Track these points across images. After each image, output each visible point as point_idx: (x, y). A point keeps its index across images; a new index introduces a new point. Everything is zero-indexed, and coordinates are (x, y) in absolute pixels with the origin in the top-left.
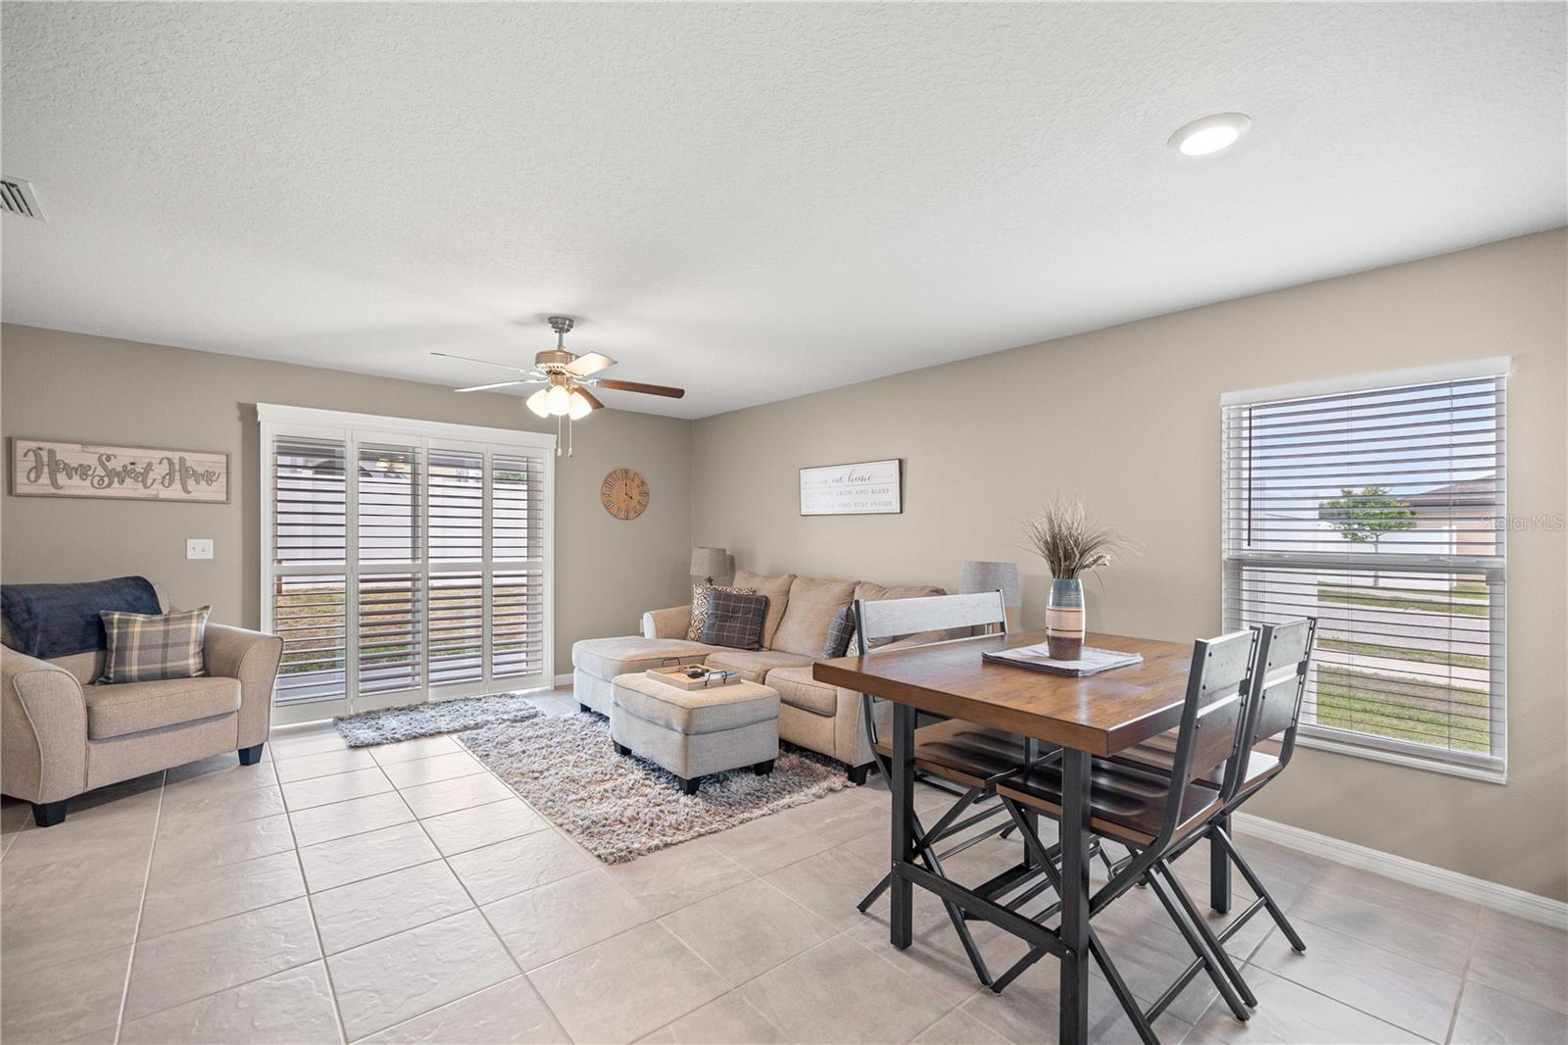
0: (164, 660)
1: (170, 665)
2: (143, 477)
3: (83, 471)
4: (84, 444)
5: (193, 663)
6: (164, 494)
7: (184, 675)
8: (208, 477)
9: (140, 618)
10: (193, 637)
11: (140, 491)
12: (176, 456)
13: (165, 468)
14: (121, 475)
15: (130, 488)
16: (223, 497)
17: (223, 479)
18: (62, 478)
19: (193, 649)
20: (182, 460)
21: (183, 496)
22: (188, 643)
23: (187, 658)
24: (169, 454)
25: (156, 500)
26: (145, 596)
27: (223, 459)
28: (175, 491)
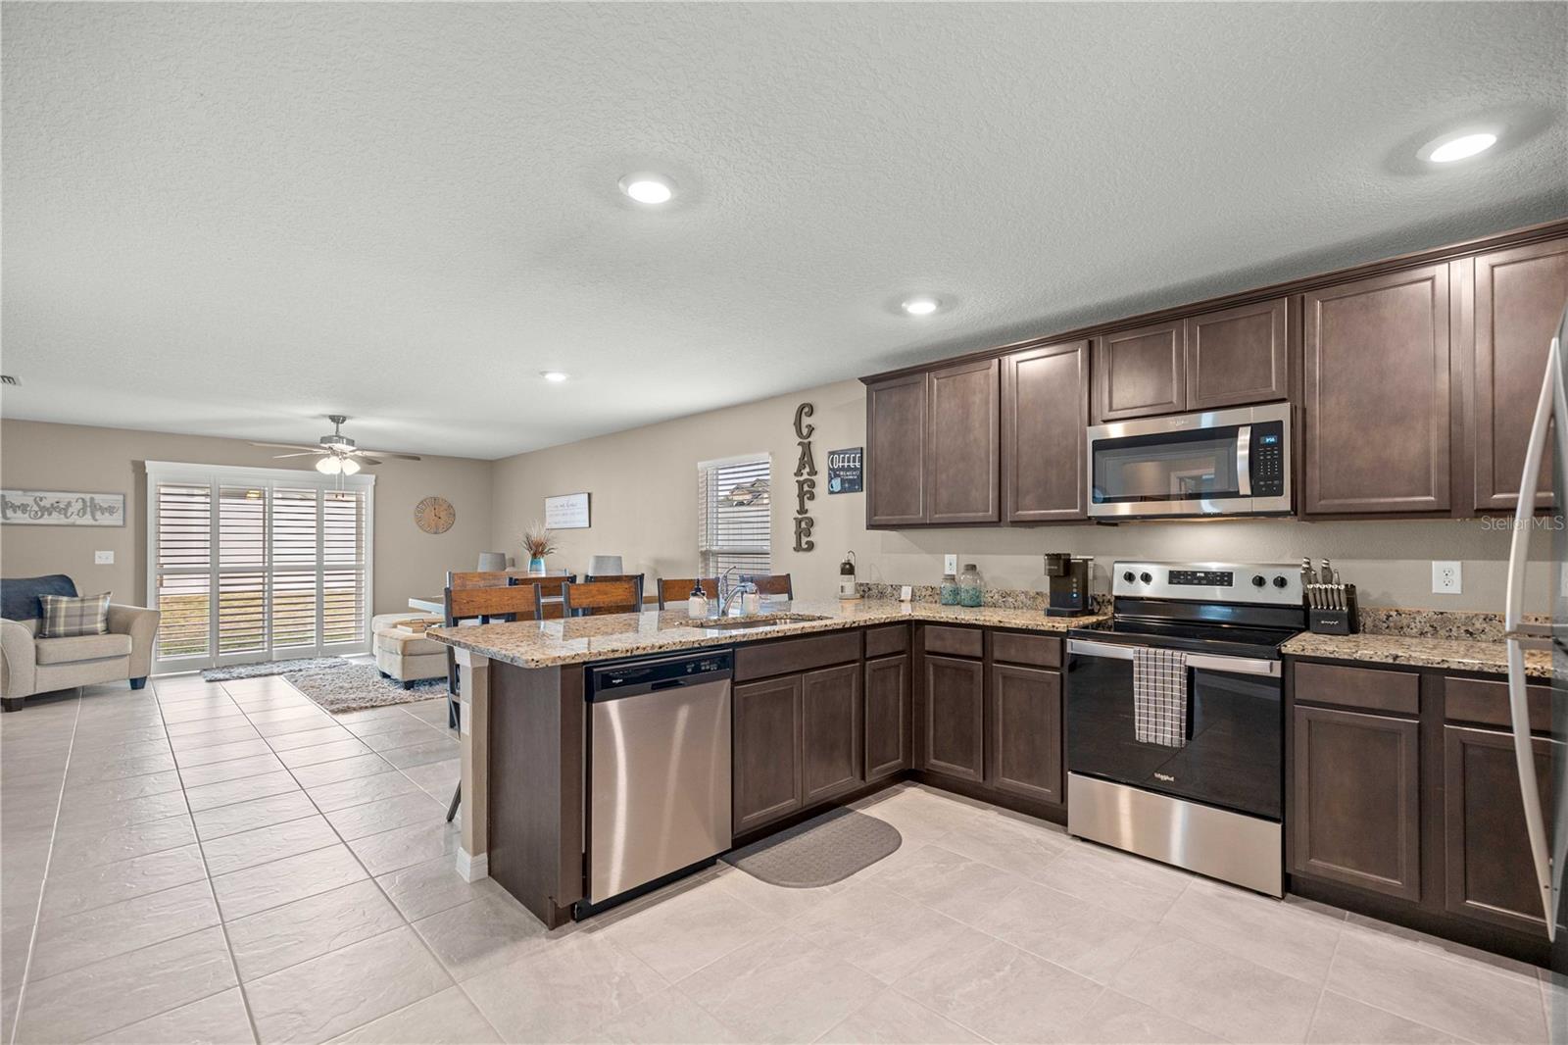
0: (81, 624)
1: (86, 627)
2: (64, 511)
3: (24, 508)
4: (25, 490)
5: (100, 626)
6: (79, 522)
7: (94, 633)
8: (111, 510)
9: (65, 599)
10: (100, 611)
11: (64, 521)
12: (87, 497)
13: (80, 505)
14: (50, 510)
15: (55, 518)
16: (121, 523)
17: (121, 511)
18: (9, 513)
19: (100, 618)
20: (92, 499)
21: (91, 522)
22: (96, 614)
23: (96, 623)
24: (82, 496)
25: (73, 525)
26: (67, 586)
27: (121, 497)
28: (87, 520)
